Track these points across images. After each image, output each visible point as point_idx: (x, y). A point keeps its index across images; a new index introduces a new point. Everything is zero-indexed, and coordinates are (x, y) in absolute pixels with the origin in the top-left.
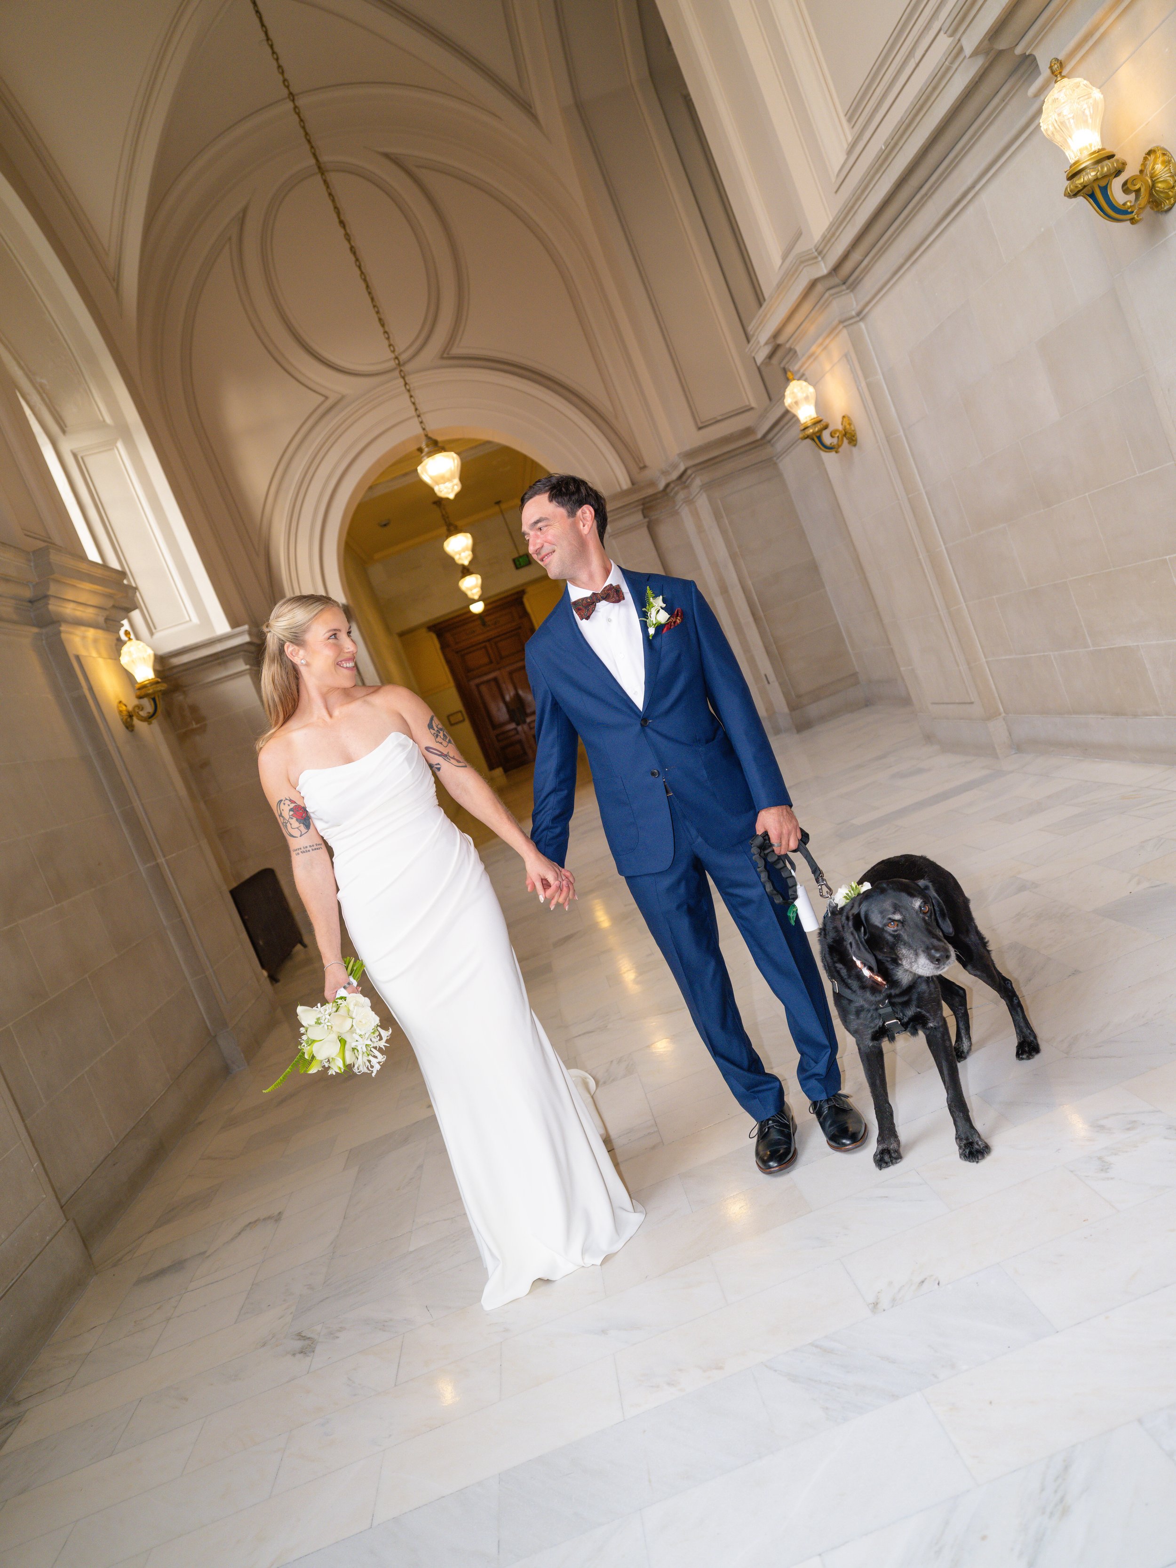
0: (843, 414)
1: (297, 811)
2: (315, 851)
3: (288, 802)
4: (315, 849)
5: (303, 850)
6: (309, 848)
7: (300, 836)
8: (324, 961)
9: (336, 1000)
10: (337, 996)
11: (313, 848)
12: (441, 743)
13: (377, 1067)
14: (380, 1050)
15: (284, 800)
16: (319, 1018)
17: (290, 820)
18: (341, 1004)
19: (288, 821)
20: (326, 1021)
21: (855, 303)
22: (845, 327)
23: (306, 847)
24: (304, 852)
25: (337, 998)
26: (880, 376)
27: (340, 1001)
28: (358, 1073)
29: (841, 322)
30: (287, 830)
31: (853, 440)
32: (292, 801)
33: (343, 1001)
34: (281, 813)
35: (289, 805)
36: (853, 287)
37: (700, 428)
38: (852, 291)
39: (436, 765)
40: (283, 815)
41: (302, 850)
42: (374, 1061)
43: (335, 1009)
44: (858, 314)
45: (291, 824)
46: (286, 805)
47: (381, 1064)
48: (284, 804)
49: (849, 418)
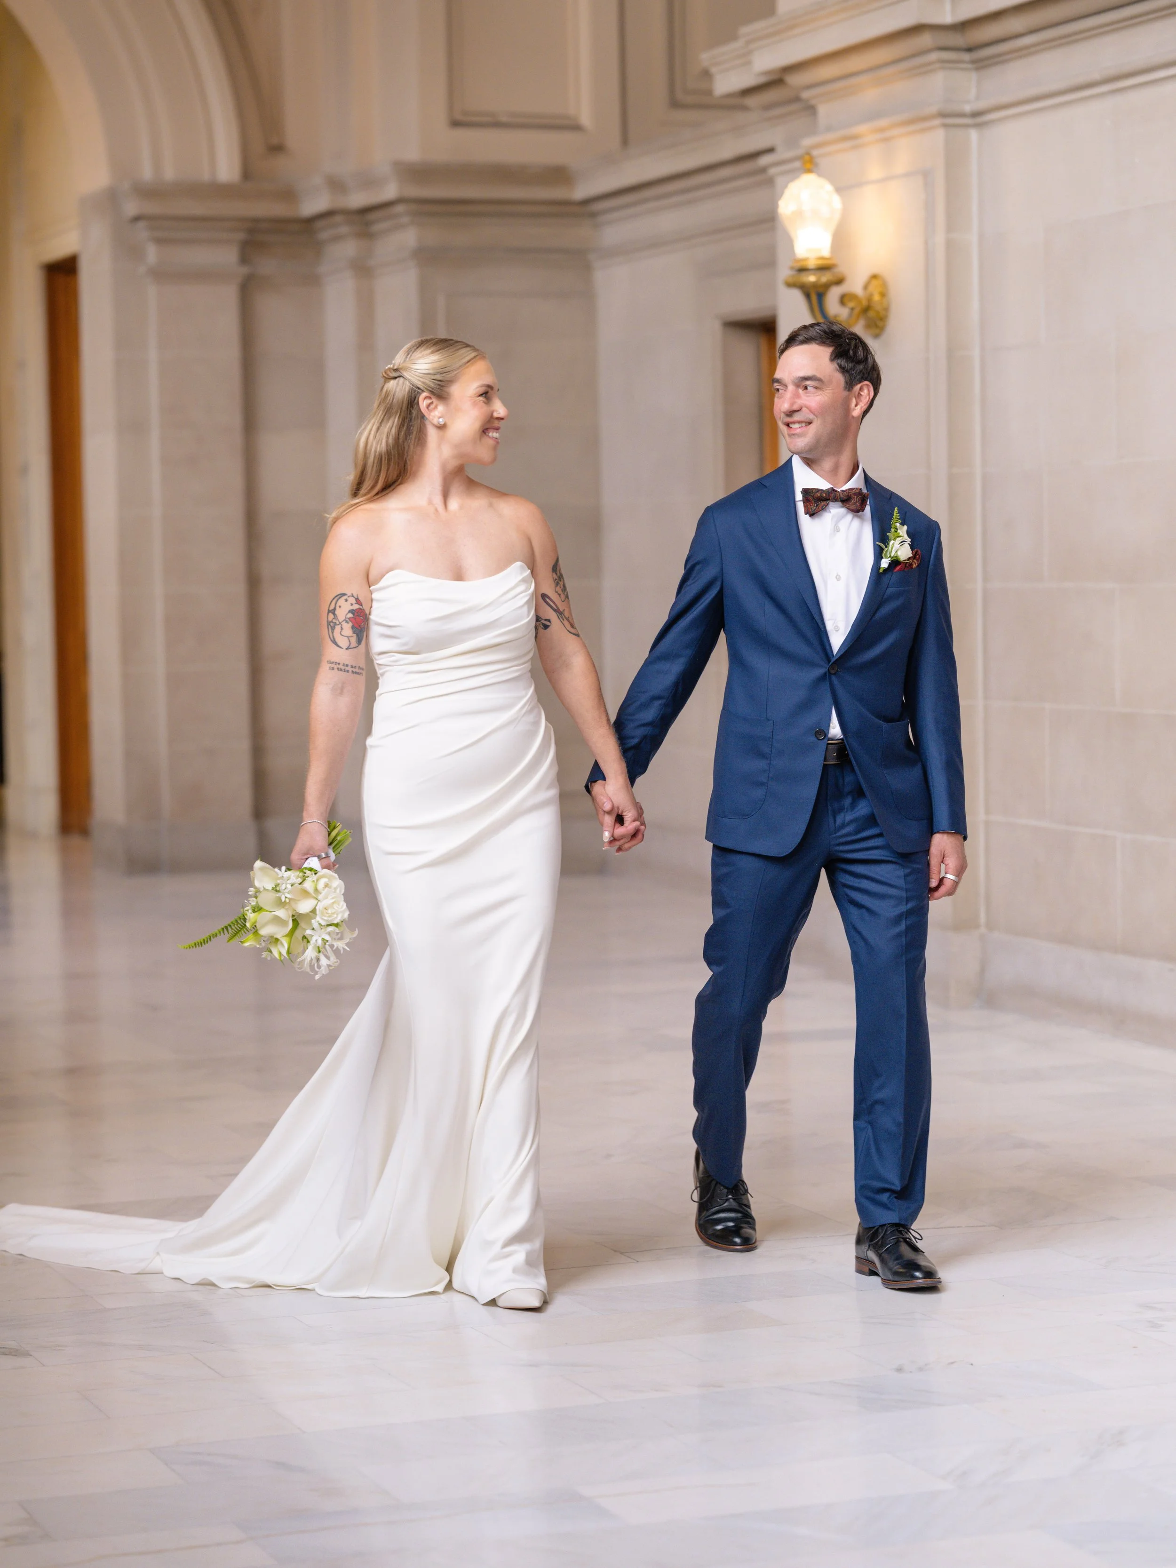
0: (875, 271)
1: (359, 616)
2: (355, 674)
3: (352, 600)
4: (356, 673)
5: (341, 666)
6: (349, 668)
7: (347, 649)
8: (305, 814)
9: (304, 870)
10: (305, 865)
11: (354, 670)
12: (559, 595)
13: (324, 971)
14: (337, 952)
15: (349, 595)
16: (278, 884)
17: (344, 624)
18: (308, 877)
19: (340, 623)
20: (286, 891)
21: (973, 92)
22: (945, 126)
23: (347, 665)
24: (341, 670)
25: (306, 868)
26: (974, 238)
27: (308, 873)
28: (297, 969)
29: (942, 115)
30: (333, 633)
31: (876, 326)
32: (358, 601)
33: (312, 874)
34: (335, 609)
35: (352, 605)
36: (981, 65)
37: (456, 124)
38: (977, 69)
39: (546, 620)
40: (336, 612)
41: (339, 667)
42: (324, 961)
43: (300, 880)
44: (975, 114)
45: (342, 629)
46: (349, 603)
47: (331, 968)
48: (346, 600)
49: (884, 285)
